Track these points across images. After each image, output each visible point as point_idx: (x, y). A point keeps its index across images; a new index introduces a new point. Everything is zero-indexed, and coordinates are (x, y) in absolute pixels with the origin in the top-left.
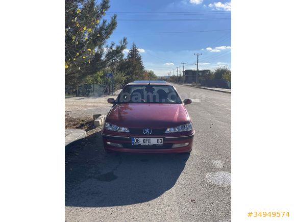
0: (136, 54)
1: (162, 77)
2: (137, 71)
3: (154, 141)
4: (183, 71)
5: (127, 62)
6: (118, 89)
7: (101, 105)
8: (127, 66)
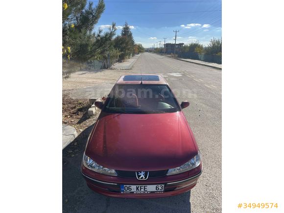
0: (128, 31)
1: (148, 49)
2: (129, 47)
3: (151, 188)
4: (164, 45)
5: (120, 39)
6: (114, 63)
7: (99, 81)
8: (121, 42)
